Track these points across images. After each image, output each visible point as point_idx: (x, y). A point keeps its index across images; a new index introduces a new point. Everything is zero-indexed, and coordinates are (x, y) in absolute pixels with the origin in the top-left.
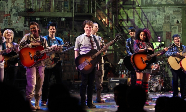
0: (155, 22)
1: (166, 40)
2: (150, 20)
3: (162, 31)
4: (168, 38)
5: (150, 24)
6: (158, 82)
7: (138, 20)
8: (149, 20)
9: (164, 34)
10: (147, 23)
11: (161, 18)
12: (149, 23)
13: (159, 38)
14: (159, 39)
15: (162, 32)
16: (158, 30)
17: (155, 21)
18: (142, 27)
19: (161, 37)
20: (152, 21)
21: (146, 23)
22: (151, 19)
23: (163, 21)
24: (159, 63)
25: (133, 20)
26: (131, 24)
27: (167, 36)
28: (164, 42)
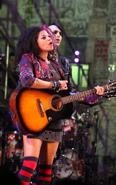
0: (70, 12)
1: (95, 61)
2: (58, 6)
3: (86, 36)
4: (99, 56)
5: (57, 16)
6: (71, 165)
7: (28, 3)
8: (55, 5)
9: (90, 45)
10: (50, 13)
11: (87, 4)
12: (53, 14)
13: (77, 53)
14: (76, 57)
15: (85, 40)
16: (76, 34)
17: (70, 8)
18: (36, 22)
19: (83, 51)
20: (62, 10)
21: (47, 13)
22: (61, 5)
23: (91, 12)
24: (76, 116)
25: (14, 4)
26: (8, 14)
27: (98, 50)
28: (90, 64)
